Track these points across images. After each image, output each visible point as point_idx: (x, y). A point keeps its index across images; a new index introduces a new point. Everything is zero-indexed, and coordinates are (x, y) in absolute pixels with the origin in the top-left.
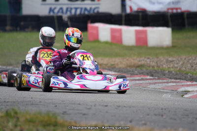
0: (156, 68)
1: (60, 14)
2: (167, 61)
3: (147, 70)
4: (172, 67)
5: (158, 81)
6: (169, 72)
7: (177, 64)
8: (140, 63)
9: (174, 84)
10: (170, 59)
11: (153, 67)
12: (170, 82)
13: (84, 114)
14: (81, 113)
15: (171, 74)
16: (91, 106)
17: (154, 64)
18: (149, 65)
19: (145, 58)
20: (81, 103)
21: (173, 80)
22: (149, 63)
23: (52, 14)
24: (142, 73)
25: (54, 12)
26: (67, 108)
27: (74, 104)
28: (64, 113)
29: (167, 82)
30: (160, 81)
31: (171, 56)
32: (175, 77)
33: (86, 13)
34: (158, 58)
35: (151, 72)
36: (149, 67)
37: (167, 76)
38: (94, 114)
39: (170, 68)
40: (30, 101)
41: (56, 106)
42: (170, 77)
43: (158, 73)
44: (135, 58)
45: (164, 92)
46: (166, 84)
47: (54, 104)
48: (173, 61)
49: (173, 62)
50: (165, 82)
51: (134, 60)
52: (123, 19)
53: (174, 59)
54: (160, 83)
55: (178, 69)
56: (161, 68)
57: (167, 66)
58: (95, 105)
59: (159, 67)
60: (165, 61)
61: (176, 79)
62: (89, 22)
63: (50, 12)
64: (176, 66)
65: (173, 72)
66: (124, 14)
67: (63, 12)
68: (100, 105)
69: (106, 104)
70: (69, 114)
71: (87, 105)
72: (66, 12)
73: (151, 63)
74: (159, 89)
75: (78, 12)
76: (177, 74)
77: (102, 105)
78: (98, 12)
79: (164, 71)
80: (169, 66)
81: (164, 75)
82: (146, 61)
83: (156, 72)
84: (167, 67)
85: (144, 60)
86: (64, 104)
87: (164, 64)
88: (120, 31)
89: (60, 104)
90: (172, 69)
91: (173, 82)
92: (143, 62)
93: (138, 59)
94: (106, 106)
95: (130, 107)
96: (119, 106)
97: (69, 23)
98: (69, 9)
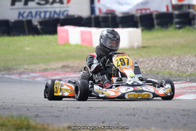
1: (29, 18)
7: (148, 64)
13: (57, 117)
14: (53, 116)
16: (63, 108)
20: (53, 106)
23: (21, 18)
25: (23, 17)
26: (40, 110)
28: (37, 116)
33: (56, 16)
41: (28, 109)
48: (144, 61)
49: (144, 63)
53: (145, 59)
55: (149, 69)
58: (67, 108)
62: (59, 25)
63: (19, 17)
64: (147, 66)
66: (93, 17)
67: (32, 16)
68: (72, 107)
69: (78, 106)
70: (42, 117)
71: (59, 107)
72: (36, 16)
75: (48, 15)
77: (74, 107)
78: (67, 15)
86: (36, 107)
88: (90, 33)
89: (32, 107)
90: (143, 70)
94: (78, 108)
95: (102, 108)
96: (92, 108)
97: (39, 27)
98: (38, 13)
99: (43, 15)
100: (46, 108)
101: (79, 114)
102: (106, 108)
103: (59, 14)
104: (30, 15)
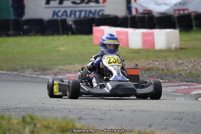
0: (165, 71)
1: (64, 17)
2: (176, 64)
3: (156, 73)
4: (183, 70)
5: (169, 84)
6: (179, 74)
7: (187, 66)
8: (148, 66)
9: (187, 87)
10: (179, 62)
11: (162, 70)
12: (182, 85)
13: (101, 119)
14: (97, 118)
15: (182, 77)
16: (106, 111)
17: (163, 67)
18: (158, 68)
19: (153, 61)
20: (95, 108)
21: (184, 83)
22: (158, 66)
23: (55, 17)
24: (152, 76)
25: (58, 16)
26: (82, 113)
27: (88, 109)
28: (80, 118)
29: (179, 86)
30: (172, 84)
31: (179, 58)
32: (186, 79)
33: (91, 16)
34: (166, 60)
35: (161, 76)
36: (158, 69)
37: (178, 79)
38: (111, 119)
39: (180, 70)
40: (43, 107)
41: (70, 111)
42: (180, 80)
43: (169, 76)
44: (143, 61)
45: (176, 95)
46: (178, 87)
47: (68, 109)
48: (183, 63)
49: (183, 65)
50: (176, 86)
51: (142, 63)
52: (129, 21)
53: (184, 62)
54: (172, 86)
55: (188, 71)
56: (171, 70)
57: (177, 68)
58: (110, 110)
59: (169, 70)
60: (174, 63)
61: (188, 82)
62: (94, 25)
63: (53, 16)
64: (186, 68)
65: (184, 75)
66: (129, 16)
67: (67, 15)
68: (115, 110)
69: (121, 109)
70: (85, 119)
71: (101, 110)
72: (70, 16)
73: (160, 65)
74: (171, 92)
75: (83, 14)
76: (187, 77)
77: (118, 110)
78: (103, 15)
79: (174, 73)
80: (178, 69)
81: (175, 78)
82: (155, 64)
83: (166, 75)
84: (176, 70)
85: (152, 63)
86: (78, 109)
87: (174, 67)
88: (127, 33)
89: (73, 109)
90: (182, 72)
91: (184, 85)
92: (151, 65)
93: (147, 63)
94: (122, 110)
95: (146, 111)
96: (135, 111)
97: (73, 26)
98: (73, 12)
99: (78, 14)
100: (88, 110)
101: (123, 117)
102: (150, 111)
103: (94, 14)
104: (65, 14)
